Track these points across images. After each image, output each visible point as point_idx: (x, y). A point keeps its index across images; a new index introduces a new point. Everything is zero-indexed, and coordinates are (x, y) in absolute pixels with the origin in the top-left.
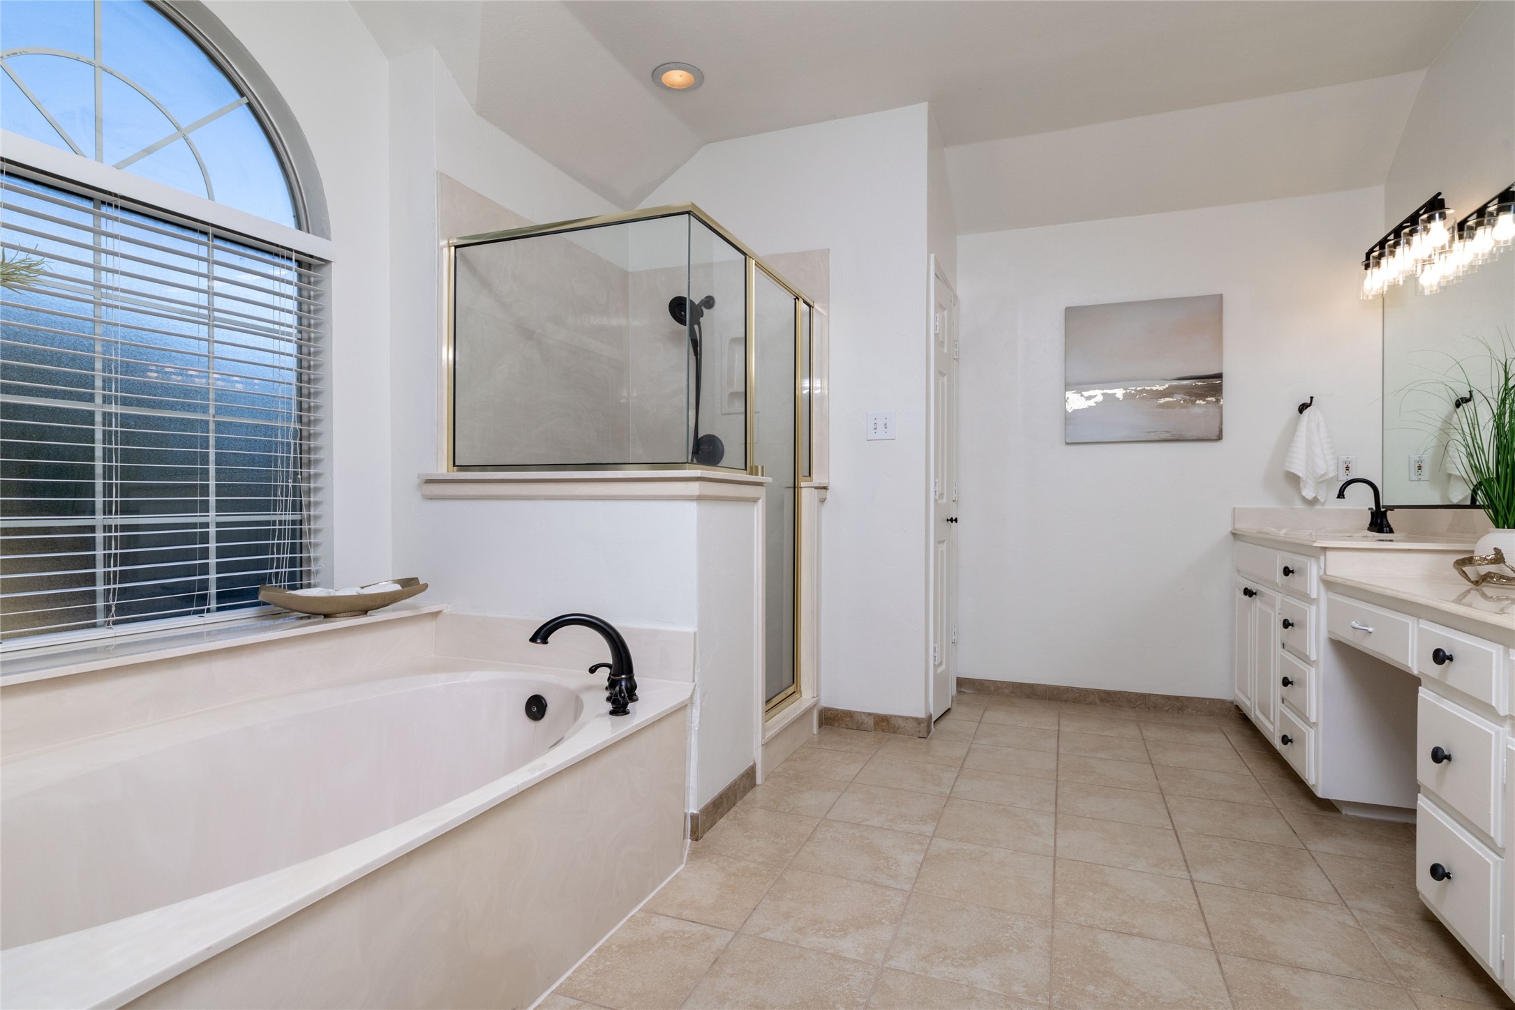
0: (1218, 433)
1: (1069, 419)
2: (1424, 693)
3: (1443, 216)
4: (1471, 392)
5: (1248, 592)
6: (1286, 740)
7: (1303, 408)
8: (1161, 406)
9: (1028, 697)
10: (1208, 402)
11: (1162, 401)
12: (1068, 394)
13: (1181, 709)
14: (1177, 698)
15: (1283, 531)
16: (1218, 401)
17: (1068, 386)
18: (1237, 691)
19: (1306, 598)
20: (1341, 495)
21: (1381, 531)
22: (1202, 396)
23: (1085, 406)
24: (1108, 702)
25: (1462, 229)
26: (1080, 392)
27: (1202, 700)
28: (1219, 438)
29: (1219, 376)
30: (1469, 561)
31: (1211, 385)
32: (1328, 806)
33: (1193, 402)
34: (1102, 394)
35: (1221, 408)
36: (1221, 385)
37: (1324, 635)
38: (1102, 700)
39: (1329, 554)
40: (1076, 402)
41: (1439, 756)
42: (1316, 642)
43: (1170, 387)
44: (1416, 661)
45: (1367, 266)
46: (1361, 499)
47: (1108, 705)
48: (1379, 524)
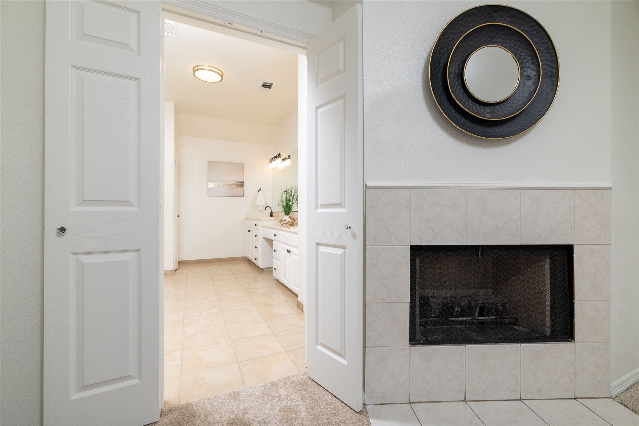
0: (243, 195)
1: (209, 190)
2: (274, 242)
3: (280, 158)
4: (286, 190)
5: (249, 231)
6: (255, 259)
7: (259, 190)
8: (231, 188)
9: (198, 263)
10: (241, 188)
11: (231, 187)
12: (208, 183)
13: (235, 260)
14: (234, 258)
15: (255, 217)
16: (243, 188)
17: (208, 181)
18: (247, 254)
19: (259, 230)
20: (265, 210)
21: (272, 217)
22: (240, 186)
23: (213, 187)
24: (219, 261)
25: (284, 160)
26: (212, 183)
27: (239, 257)
28: (243, 196)
29: (243, 182)
30: (281, 221)
31: (241, 184)
32: (262, 270)
33: (238, 188)
34: (217, 184)
35: (243, 190)
36: (243, 184)
37: (262, 237)
38: (217, 261)
39: (262, 221)
40: (211, 185)
41: (275, 251)
42: (260, 238)
43: (233, 184)
44: (273, 238)
45: (270, 163)
46: (268, 210)
47: (219, 262)
48: (271, 215)
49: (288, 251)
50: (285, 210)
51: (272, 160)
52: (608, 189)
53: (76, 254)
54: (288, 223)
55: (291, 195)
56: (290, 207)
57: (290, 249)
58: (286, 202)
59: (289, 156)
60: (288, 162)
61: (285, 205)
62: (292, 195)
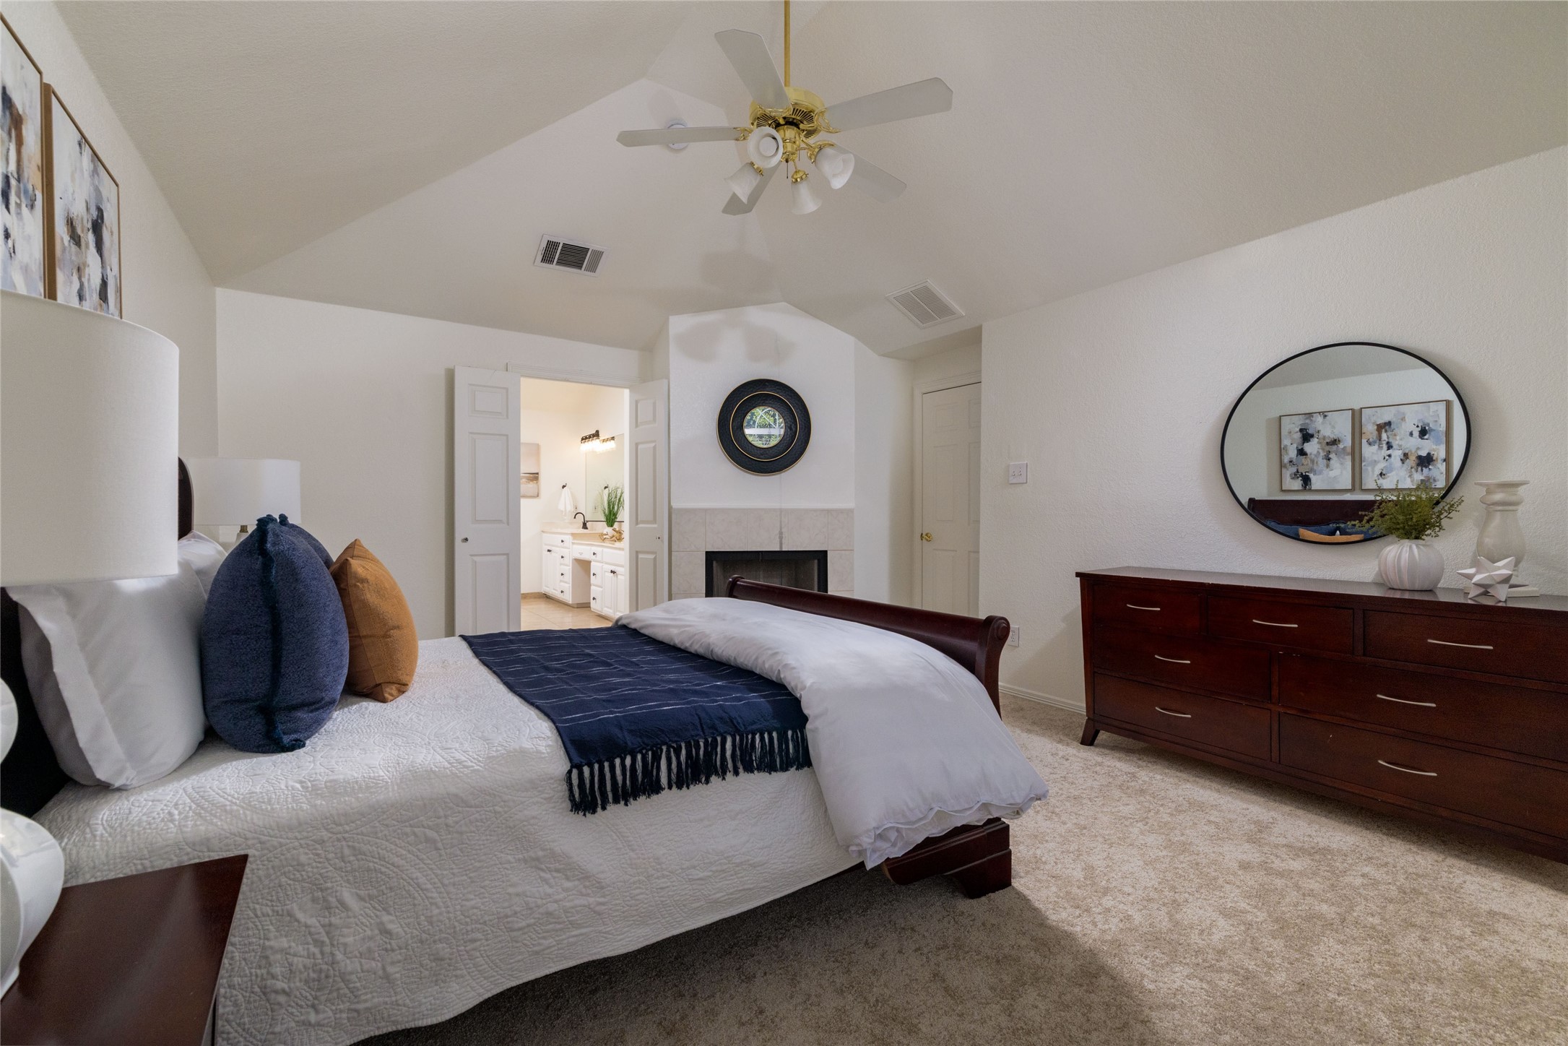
0: (537, 494)
2: (592, 564)
3: (598, 438)
5: (550, 551)
6: (561, 592)
7: (564, 487)
10: (534, 483)
16: (538, 483)
18: (544, 587)
19: (566, 548)
20: (574, 517)
21: (585, 529)
22: (532, 480)
28: (538, 496)
29: (538, 474)
30: (600, 535)
31: (535, 477)
33: (529, 483)
35: (539, 485)
36: (539, 477)
37: (572, 558)
41: (593, 575)
42: (569, 561)
44: (590, 557)
45: (581, 444)
46: (580, 517)
48: (585, 526)
49: (612, 572)
50: (607, 519)
51: (584, 439)
52: (849, 512)
53: (472, 555)
54: (611, 538)
55: (616, 497)
56: (615, 515)
57: (613, 568)
58: (609, 507)
59: (613, 438)
60: (612, 444)
61: (607, 512)
62: (618, 497)
